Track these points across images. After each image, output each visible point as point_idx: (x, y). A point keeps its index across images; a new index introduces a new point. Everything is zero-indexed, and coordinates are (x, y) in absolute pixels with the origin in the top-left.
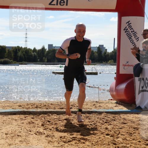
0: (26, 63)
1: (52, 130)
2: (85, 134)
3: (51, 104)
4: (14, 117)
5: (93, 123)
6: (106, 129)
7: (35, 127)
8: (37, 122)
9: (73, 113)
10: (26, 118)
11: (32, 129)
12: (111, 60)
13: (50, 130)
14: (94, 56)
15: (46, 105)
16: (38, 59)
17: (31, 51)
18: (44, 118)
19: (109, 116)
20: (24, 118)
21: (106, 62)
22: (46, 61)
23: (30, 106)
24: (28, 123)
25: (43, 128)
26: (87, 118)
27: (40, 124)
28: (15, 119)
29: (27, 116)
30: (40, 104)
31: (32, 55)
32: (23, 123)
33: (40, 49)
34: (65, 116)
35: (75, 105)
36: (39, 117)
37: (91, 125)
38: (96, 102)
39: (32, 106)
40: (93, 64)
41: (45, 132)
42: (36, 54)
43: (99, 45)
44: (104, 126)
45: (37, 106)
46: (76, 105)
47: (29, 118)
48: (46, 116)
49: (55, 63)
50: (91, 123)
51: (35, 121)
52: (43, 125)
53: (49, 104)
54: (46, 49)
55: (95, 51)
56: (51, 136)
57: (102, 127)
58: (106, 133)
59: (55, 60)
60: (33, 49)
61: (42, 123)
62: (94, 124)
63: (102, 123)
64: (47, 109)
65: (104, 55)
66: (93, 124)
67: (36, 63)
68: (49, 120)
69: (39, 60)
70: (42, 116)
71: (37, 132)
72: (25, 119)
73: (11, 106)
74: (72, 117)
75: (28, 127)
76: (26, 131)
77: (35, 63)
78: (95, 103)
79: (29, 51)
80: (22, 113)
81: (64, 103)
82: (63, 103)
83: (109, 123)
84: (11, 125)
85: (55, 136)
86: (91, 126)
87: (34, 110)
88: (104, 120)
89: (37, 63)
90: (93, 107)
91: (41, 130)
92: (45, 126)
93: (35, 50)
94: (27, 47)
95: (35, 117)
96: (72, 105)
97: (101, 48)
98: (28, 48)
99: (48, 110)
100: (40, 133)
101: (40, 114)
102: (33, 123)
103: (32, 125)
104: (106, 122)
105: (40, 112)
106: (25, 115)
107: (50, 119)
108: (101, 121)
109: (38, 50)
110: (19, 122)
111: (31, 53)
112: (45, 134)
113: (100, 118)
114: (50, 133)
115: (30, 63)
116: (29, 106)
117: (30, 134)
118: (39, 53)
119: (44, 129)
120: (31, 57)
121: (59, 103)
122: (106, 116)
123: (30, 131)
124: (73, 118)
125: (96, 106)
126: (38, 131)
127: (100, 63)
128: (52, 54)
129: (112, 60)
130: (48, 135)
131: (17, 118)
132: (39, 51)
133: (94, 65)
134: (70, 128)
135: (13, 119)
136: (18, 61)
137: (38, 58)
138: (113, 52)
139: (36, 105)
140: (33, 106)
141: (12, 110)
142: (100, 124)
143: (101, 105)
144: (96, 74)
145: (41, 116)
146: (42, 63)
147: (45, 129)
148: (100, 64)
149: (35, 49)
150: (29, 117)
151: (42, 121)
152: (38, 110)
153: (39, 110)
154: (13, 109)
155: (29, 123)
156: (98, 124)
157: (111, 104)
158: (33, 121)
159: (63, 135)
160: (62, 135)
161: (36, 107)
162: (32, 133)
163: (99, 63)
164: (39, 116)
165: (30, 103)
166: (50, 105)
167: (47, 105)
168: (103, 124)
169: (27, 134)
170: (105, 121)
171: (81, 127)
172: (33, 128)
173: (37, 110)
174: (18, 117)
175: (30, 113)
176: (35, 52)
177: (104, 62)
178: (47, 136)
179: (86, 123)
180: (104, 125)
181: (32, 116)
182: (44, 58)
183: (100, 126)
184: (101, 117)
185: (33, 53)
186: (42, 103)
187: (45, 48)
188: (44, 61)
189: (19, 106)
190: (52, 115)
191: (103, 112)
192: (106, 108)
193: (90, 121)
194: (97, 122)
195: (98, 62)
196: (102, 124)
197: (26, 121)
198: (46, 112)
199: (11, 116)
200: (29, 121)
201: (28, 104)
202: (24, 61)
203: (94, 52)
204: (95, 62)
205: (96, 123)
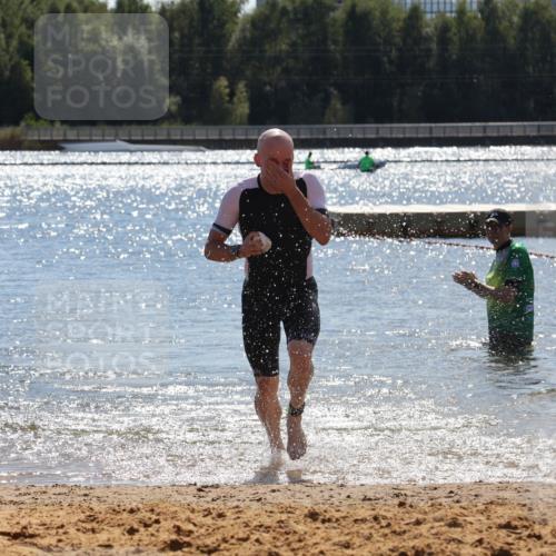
0: (59, 132)
3: (313, 516)
22: (243, 109)
30: (208, 513)
49: (333, 131)
53: (289, 510)
59: (327, 99)
81: (435, 506)
121: (389, 510)
128: (293, 45)
139: (167, 525)
146: (201, 133)
161: (174, 546)
165: (113, 500)
166: (301, 528)
182: (223, 82)
186: (219, 506)
188: (219, 117)
189: (15, 536)
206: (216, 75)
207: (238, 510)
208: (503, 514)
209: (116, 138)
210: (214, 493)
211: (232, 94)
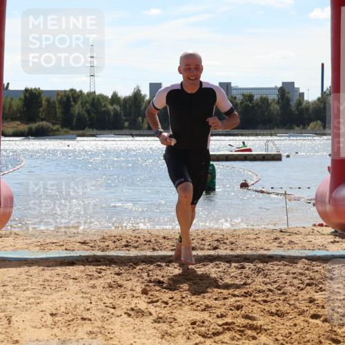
0: (95, 132)
1: (170, 304)
2: (255, 315)
3: (164, 238)
4: (70, 270)
5: (275, 286)
6: (310, 302)
7: (124, 297)
8: (129, 285)
9: (223, 262)
10: (100, 273)
11: (119, 302)
12: (316, 120)
13: (164, 305)
14: (270, 110)
15: (150, 241)
16: (126, 121)
17: (107, 103)
18: (146, 274)
19: (316, 268)
20: (96, 274)
21: (301, 126)
22: (146, 126)
23: (110, 242)
24: (106, 286)
25: (147, 300)
26: (259, 272)
27: (139, 290)
28: (72, 277)
29: (104, 267)
30: (135, 237)
31: (108, 112)
32: (94, 287)
33: (129, 96)
34: (203, 269)
35: (225, 241)
36: (135, 271)
37: (270, 290)
38: (281, 231)
39: (115, 242)
40: (269, 132)
41: (152, 309)
42: (118, 108)
43: (283, 83)
44: (305, 295)
45: (127, 242)
46: (227, 239)
47: (109, 274)
48: (152, 267)
50: (269, 286)
51: (125, 282)
52: (145, 292)
53: (158, 236)
54: (145, 96)
55: (274, 100)
56: (169, 320)
57: (300, 296)
58: (312, 312)
60: (110, 97)
61: (143, 287)
62: (280, 290)
63: (300, 285)
64: (154, 250)
65: (297, 108)
66: (276, 288)
67: (120, 132)
68: (162, 279)
69: (126, 124)
70: (141, 267)
71: (132, 309)
72: (100, 275)
73: (61, 244)
74: (220, 269)
75: (108, 297)
76: (102, 306)
77: (116, 132)
78: (279, 235)
79: (102, 100)
80: (90, 260)
81: (198, 235)
82: (195, 235)
83: (316, 285)
84: (63, 293)
85: (179, 320)
86: (271, 293)
87: (122, 253)
88: (303, 278)
89: (124, 131)
90: (274, 244)
91: (142, 304)
92: (150, 293)
93: (115, 98)
94: (95, 92)
95: (123, 271)
96: (217, 240)
97: (287, 91)
98: (97, 94)
99: (155, 253)
100: (140, 313)
101: (137, 264)
102: (121, 286)
103: (117, 292)
104: (308, 285)
105: (136, 257)
106: (99, 267)
107: (163, 277)
108: (296, 282)
109: (125, 99)
110: (85, 284)
111: (105, 106)
112: (151, 314)
113: (294, 273)
114: (164, 312)
115: (106, 132)
116: (106, 244)
117: (113, 314)
118: (128, 106)
119: (150, 300)
120: (107, 117)
122: (307, 269)
123: (114, 308)
124: (222, 274)
125: (280, 243)
126: (133, 306)
127: (287, 129)
129: (319, 122)
130: (161, 318)
131: (77, 274)
132: (127, 100)
133: (271, 135)
134: (216, 299)
135: (67, 277)
136: (72, 129)
137: (124, 118)
138: (319, 99)
139: (124, 240)
140: (118, 243)
141: (64, 254)
142: (293, 288)
143: (294, 238)
144: (277, 158)
145: (138, 268)
146: (134, 132)
147: (152, 302)
148: (288, 131)
149: (115, 96)
150: (108, 272)
151: (143, 280)
152: (130, 252)
153: (133, 253)
154: (66, 249)
155: (110, 286)
156: (289, 288)
157: (320, 237)
158: (120, 283)
159: (198, 318)
160: (195, 317)
161: (126, 246)
162: (118, 312)
163: (284, 131)
164: (135, 268)
165: (109, 234)
166: (161, 241)
167: (153, 240)
168: (302, 289)
169: (105, 314)
170: (308, 281)
171: (246, 296)
172: (121, 299)
173: (127, 252)
174: (82, 272)
175: (110, 261)
176: (117, 104)
177: (296, 128)
178: (158, 320)
179: (258, 286)
180: (304, 291)
181: (117, 269)
182: (140, 118)
183: (295, 293)
184: (294, 271)
185: (110, 107)
186: (139, 235)
187: (143, 93)
188: (140, 128)
189: (82, 243)
190: (168, 266)
191: (301, 258)
192: (308, 246)
193: (268, 280)
194: (286, 283)
195: (283, 128)
196: (299, 287)
197: (101, 280)
198: (151, 257)
199: (64, 268)
200: (109, 281)
201: (104, 238)
202: (89, 128)
203: (270, 101)
204: (273, 128)
205: (283, 285)
206: (138, 117)
207: (144, 236)
208: (216, 237)
209: (111, 133)
210: (137, 231)
211: (143, 122)
